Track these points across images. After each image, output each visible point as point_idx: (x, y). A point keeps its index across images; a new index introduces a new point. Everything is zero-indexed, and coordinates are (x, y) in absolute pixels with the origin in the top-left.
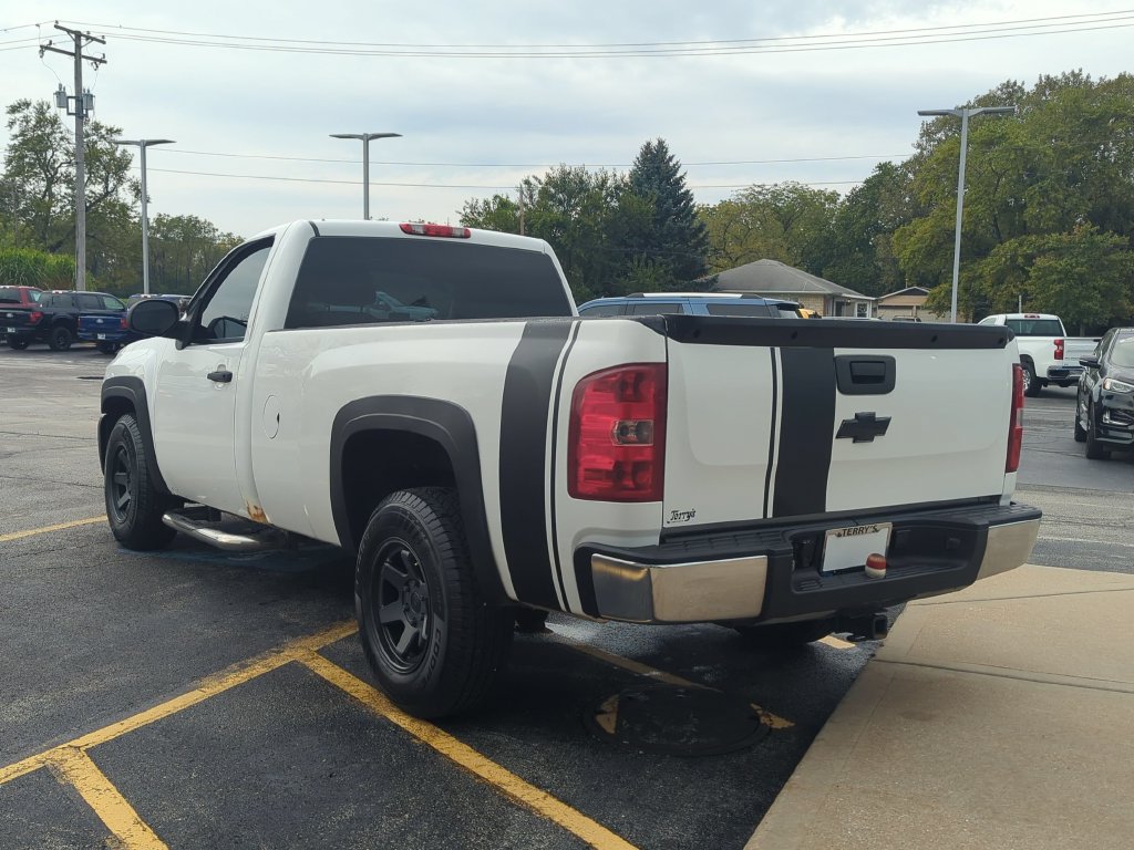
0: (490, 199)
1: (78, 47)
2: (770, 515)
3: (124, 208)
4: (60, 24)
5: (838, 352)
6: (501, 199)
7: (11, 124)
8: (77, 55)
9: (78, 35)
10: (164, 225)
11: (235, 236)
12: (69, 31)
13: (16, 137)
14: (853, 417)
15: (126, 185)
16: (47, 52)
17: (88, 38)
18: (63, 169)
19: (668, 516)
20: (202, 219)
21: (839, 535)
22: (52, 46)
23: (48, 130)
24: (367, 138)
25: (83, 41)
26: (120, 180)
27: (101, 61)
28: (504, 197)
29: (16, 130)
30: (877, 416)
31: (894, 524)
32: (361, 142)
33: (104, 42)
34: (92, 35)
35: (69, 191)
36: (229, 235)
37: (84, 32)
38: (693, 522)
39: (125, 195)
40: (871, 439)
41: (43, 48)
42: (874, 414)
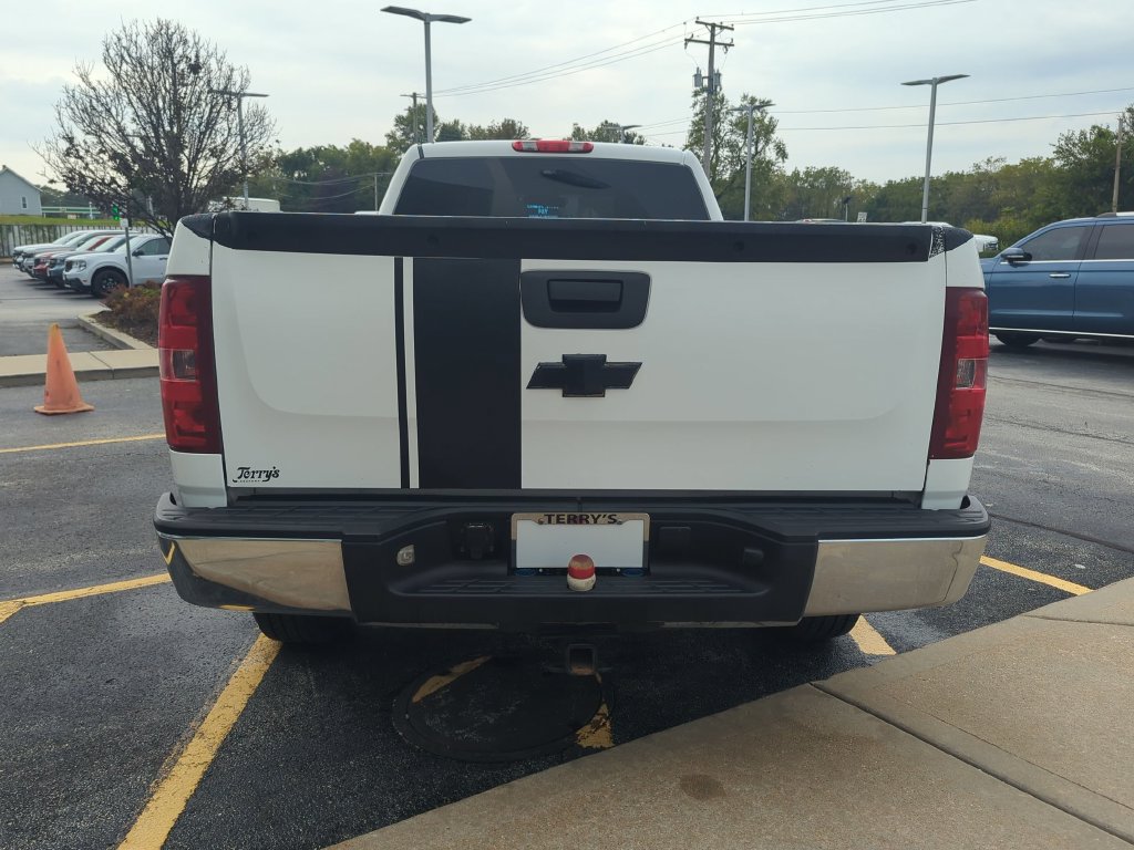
0: (1088, 130)
1: (713, 36)
2: (414, 483)
3: (770, 163)
4: (700, 20)
5: (528, 265)
6: (1100, 129)
7: (695, 104)
8: (712, 43)
9: (713, 26)
10: (811, 176)
11: (869, 182)
12: (706, 24)
13: (697, 115)
14: (560, 360)
15: (771, 146)
16: (690, 44)
17: (722, 28)
18: (727, 138)
19: (233, 473)
20: (841, 170)
21: (541, 523)
22: (695, 38)
23: (718, 107)
24: (935, 82)
25: (717, 30)
26: (767, 143)
27: (731, 45)
28: (1104, 127)
29: (698, 108)
30: (608, 360)
31: (653, 517)
32: (929, 87)
33: (732, 29)
34: (724, 25)
35: (730, 154)
36: (864, 181)
37: (718, 23)
38: (274, 483)
39: (770, 154)
40: (601, 393)
41: (687, 41)
42: (605, 356)
